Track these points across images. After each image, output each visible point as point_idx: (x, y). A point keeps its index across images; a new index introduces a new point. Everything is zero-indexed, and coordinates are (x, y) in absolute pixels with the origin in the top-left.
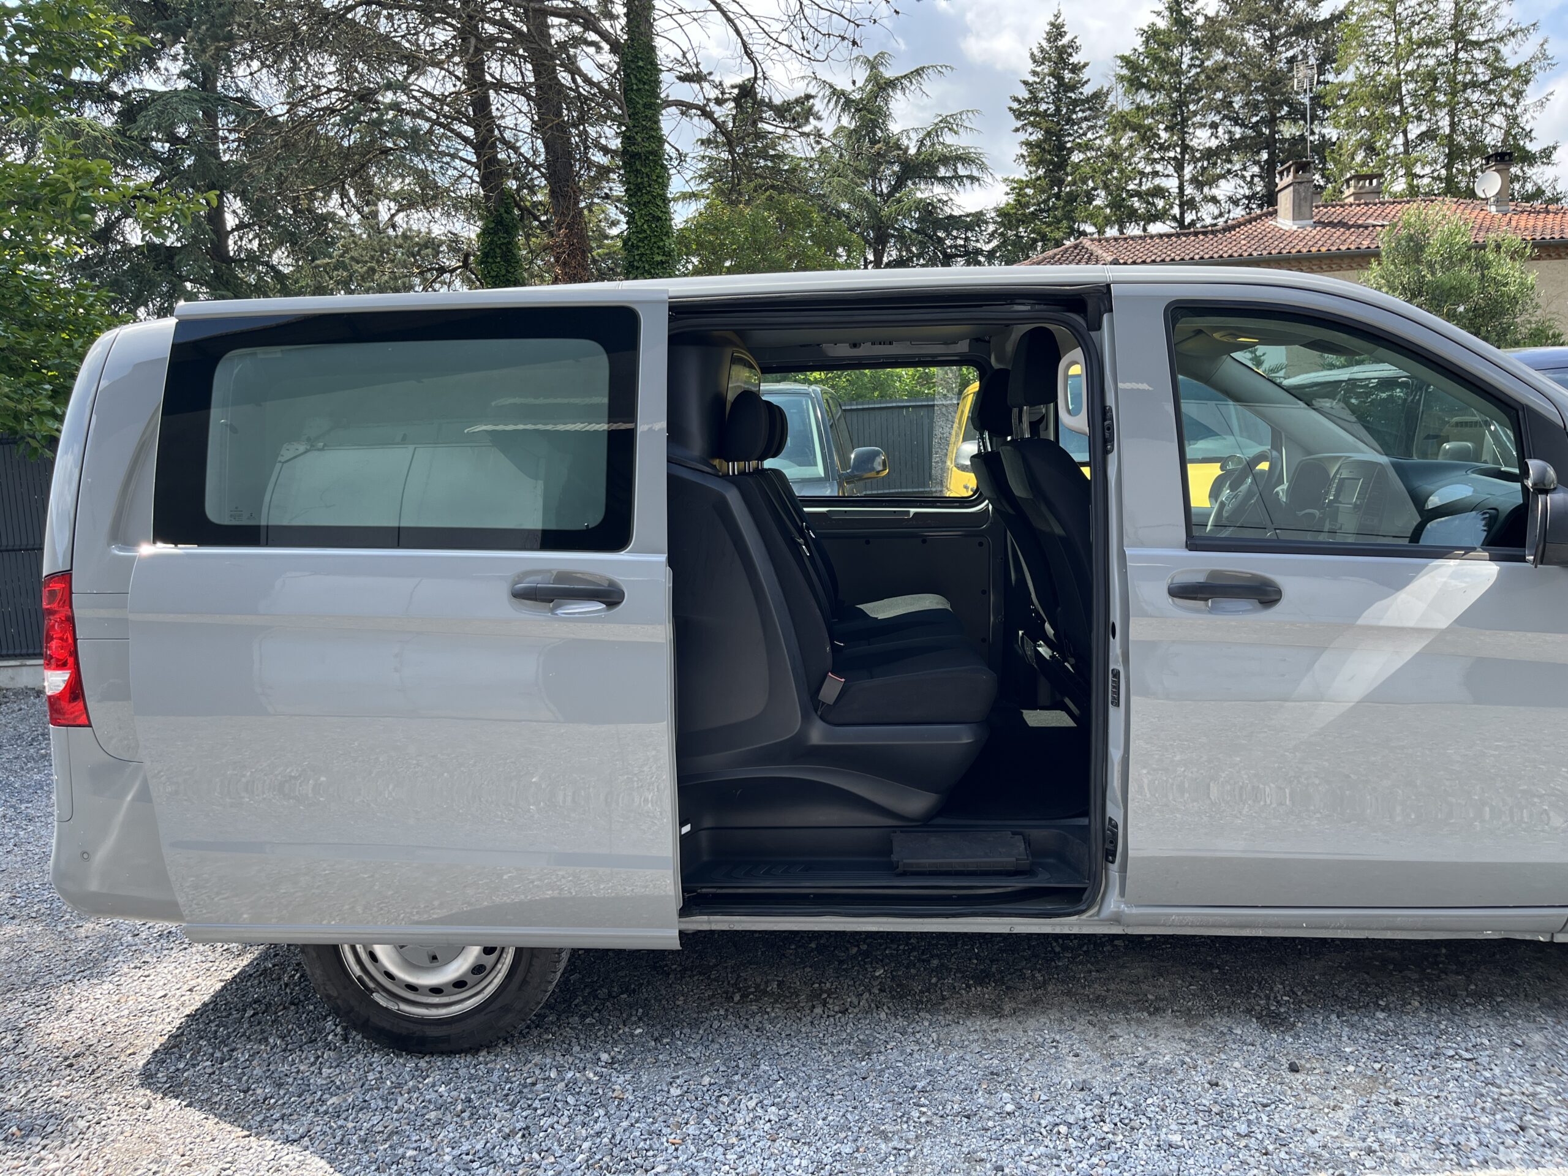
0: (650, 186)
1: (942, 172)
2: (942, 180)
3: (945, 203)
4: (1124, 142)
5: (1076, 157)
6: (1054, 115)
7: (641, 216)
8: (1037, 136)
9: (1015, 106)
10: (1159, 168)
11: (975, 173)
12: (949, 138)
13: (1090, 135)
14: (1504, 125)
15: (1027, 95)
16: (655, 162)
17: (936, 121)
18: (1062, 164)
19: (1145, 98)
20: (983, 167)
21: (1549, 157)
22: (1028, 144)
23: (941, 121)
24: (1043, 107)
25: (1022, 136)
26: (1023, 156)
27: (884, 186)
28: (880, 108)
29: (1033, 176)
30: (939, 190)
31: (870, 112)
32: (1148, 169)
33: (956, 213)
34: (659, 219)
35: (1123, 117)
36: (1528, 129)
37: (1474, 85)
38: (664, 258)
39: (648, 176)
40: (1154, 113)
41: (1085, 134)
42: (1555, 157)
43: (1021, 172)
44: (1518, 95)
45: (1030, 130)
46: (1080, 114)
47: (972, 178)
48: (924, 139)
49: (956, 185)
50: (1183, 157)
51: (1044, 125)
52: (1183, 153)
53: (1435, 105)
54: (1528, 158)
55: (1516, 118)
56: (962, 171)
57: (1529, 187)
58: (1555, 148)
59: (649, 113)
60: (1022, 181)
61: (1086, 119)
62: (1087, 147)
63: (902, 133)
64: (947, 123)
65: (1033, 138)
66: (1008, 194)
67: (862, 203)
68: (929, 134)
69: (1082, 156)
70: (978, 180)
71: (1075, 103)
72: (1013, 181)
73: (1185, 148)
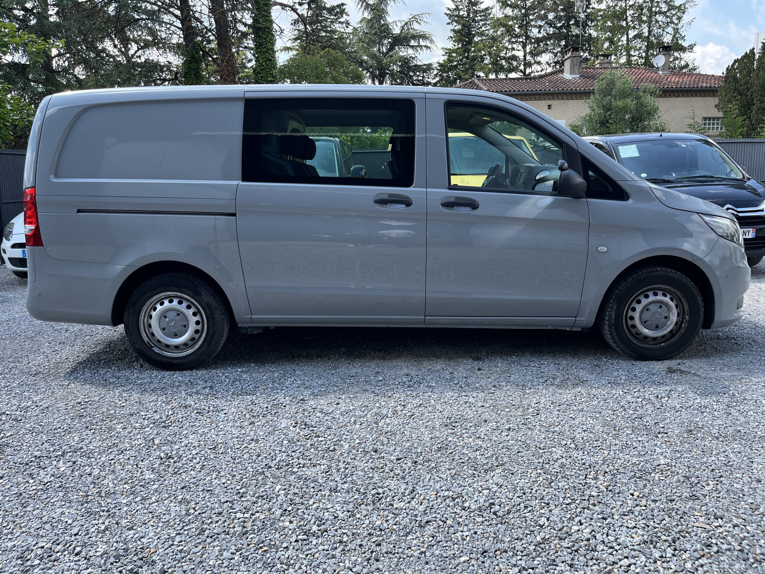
0: (266, 44)
1: (413, 43)
2: (412, 47)
3: (414, 58)
4: (499, 33)
5: (477, 39)
6: (466, 17)
7: (262, 58)
8: (458, 27)
9: (448, 12)
10: (515, 46)
11: (429, 45)
12: (416, 26)
13: (483, 28)
14: (673, 33)
15: (454, 7)
16: (269, 32)
17: (410, 17)
18: (470, 43)
19: (509, 11)
20: (432, 41)
21: (692, 49)
22: (454, 30)
23: (412, 18)
24: (462, 13)
25: (452, 27)
26: (451, 37)
27: (384, 48)
28: (383, 9)
29: (456, 47)
30: (411, 51)
31: (378, 11)
32: (510, 47)
33: (419, 63)
34: (270, 60)
35: (499, 20)
36: (683, 35)
37: (660, 13)
38: (273, 79)
39: (265, 39)
40: (512, 19)
41: (481, 28)
42: (695, 49)
43: (450, 45)
44: (679, 18)
45: (455, 24)
46: (479, 18)
47: (427, 47)
48: (404, 26)
49: (419, 50)
50: (526, 41)
51: (462, 22)
52: (526, 40)
53: (641, 22)
54: (682, 49)
55: (678, 29)
56: (422, 43)
57: (683, 63)
58: (695, 45)
59: (266, 8)
60: (451, 49)
61: (482, 20)
62: (482, 34)
63: (393, 22)
64: (415, 19)
65: (456, 28)
66: (444, 55)
67: (373, 56)
68: (406, 24)
69: (479, 38)
70: (430, 48)
71: (476, 12)
72: (446, 49)
73: (528, 37)
